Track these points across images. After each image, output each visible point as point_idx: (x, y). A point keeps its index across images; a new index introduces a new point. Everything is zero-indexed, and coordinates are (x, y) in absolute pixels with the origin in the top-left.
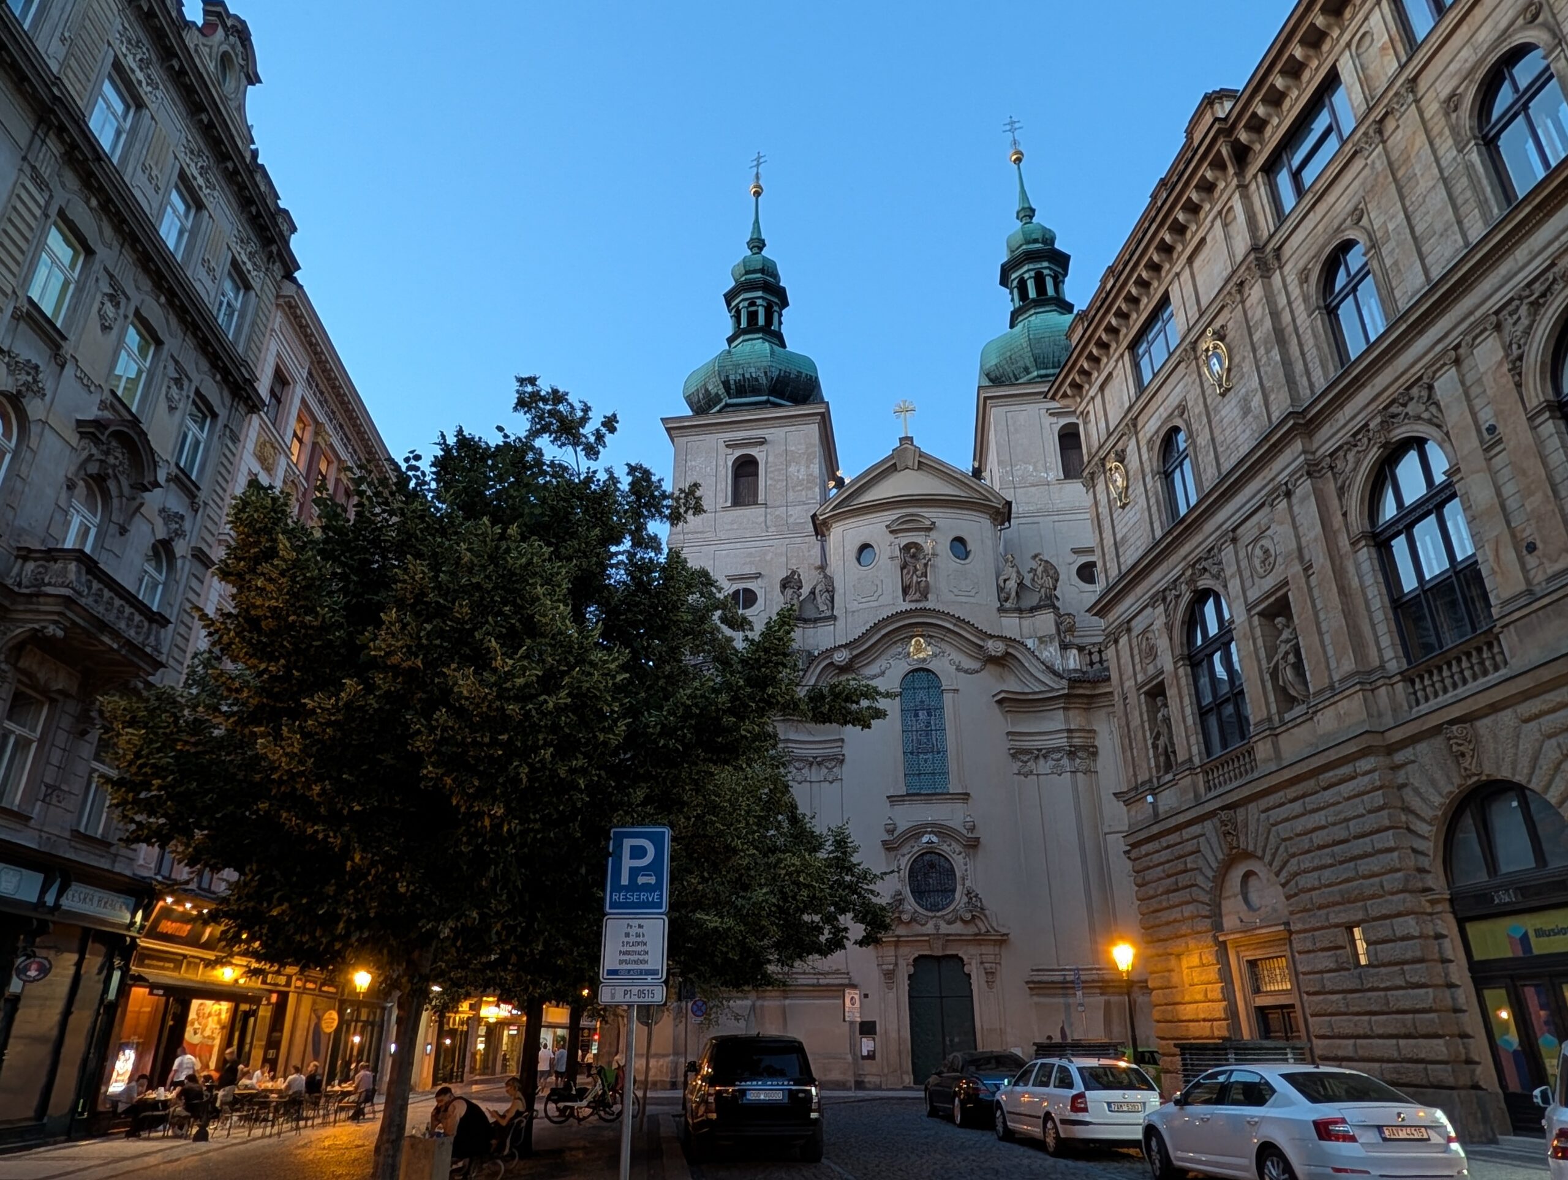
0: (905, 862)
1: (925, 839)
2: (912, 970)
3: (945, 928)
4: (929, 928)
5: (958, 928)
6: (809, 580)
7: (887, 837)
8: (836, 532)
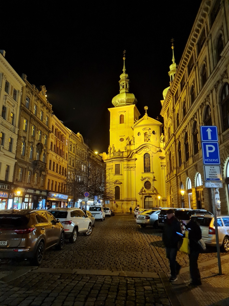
0: (144, 183)
1: (147, 179)
2: (144, 198)
3: (149, 192)
4: (147, 192)
5: (152, 192)
6: (131, 138)
7: (141, 179)
8: (135, 129)
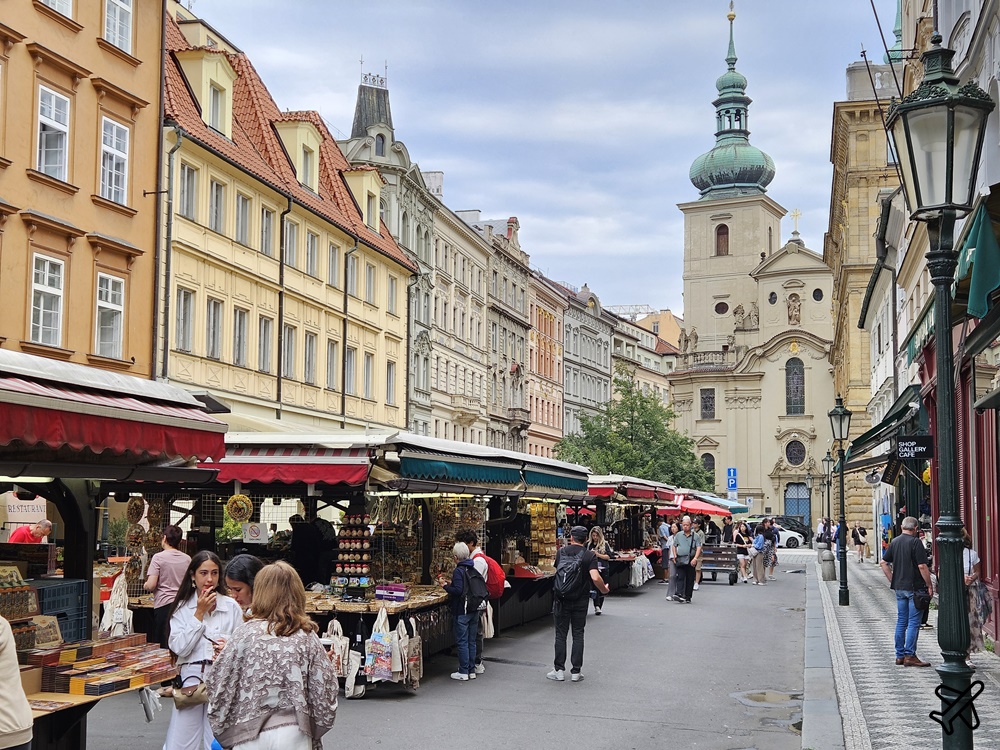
0: (785, 445)
1: (793, 435)
2: (785, 488)
3: (800, 472)
4: (793, 472)
5: (804, 472)
7: (777, 434)
8: (760, 284)
